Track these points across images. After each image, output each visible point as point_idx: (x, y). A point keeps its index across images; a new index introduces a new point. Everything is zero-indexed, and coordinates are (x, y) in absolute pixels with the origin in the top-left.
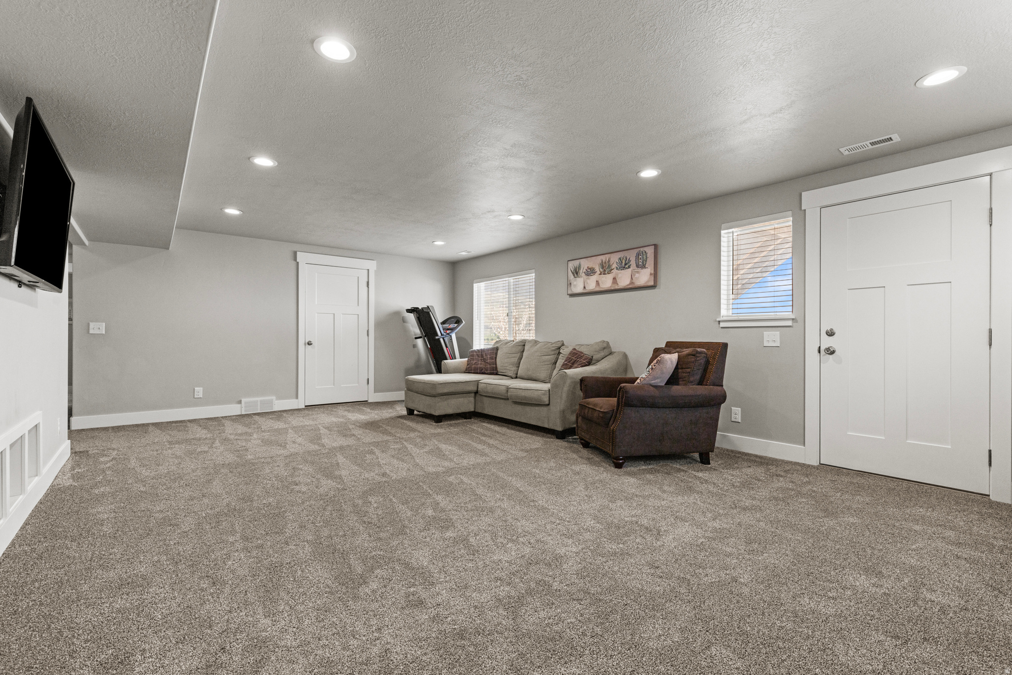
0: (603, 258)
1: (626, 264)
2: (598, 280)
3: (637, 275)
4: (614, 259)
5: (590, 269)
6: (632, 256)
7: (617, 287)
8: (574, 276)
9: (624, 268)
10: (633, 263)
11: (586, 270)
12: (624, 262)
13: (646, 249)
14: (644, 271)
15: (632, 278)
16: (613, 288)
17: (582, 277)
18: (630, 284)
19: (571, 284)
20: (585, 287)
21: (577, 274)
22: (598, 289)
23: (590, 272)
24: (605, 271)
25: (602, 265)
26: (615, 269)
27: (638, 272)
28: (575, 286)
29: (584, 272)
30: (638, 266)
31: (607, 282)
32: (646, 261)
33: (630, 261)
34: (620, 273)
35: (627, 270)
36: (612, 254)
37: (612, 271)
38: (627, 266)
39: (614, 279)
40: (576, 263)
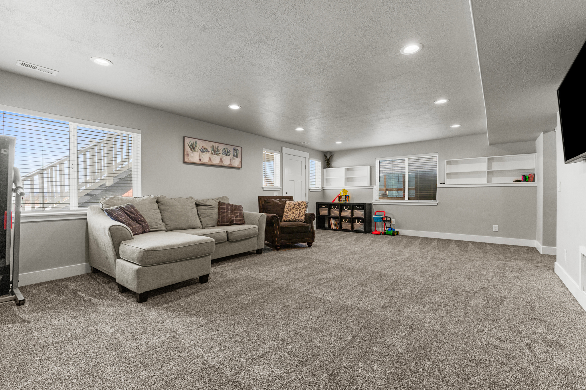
0: (214, 144)
1: (228, 153)
2: (210, 157)
3: (233, 161)
4: (221, 147)
5: (204, 148)
6: (231, 149)
7: (222, 165)
8: (191, 149)
9: (227, 154)
10: (231, 153)
11: (201, 148)
12: (226, 151)
13: (238, 148)
14: (237, 159)
15: (231, 161)
16: (220, 165)
17: (198, 152)
18: (230, 165)
19: (188, 154)
20: (200, 160)
21: (194, 148)
22: (210, 163)
23: (204, 150)
24: (215, 153)
25: (213, 148)
26: (221, 154)
27: (234, 159)
28: (192, 157)
29: (200, 149)
30: (234, 156)
31: (216, 160)
32: (238, 154)
33: (230, 152)
34: (225, 157)
35: (228, 156)
36: (220, 144)
37: (220, 154)
38: (228, 154)
39: (221, 159)
40: (193, 141)
